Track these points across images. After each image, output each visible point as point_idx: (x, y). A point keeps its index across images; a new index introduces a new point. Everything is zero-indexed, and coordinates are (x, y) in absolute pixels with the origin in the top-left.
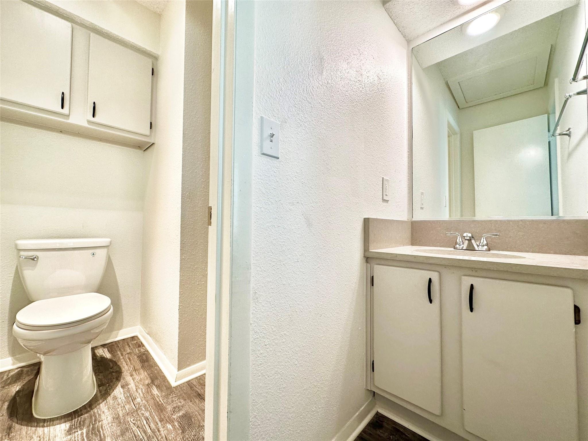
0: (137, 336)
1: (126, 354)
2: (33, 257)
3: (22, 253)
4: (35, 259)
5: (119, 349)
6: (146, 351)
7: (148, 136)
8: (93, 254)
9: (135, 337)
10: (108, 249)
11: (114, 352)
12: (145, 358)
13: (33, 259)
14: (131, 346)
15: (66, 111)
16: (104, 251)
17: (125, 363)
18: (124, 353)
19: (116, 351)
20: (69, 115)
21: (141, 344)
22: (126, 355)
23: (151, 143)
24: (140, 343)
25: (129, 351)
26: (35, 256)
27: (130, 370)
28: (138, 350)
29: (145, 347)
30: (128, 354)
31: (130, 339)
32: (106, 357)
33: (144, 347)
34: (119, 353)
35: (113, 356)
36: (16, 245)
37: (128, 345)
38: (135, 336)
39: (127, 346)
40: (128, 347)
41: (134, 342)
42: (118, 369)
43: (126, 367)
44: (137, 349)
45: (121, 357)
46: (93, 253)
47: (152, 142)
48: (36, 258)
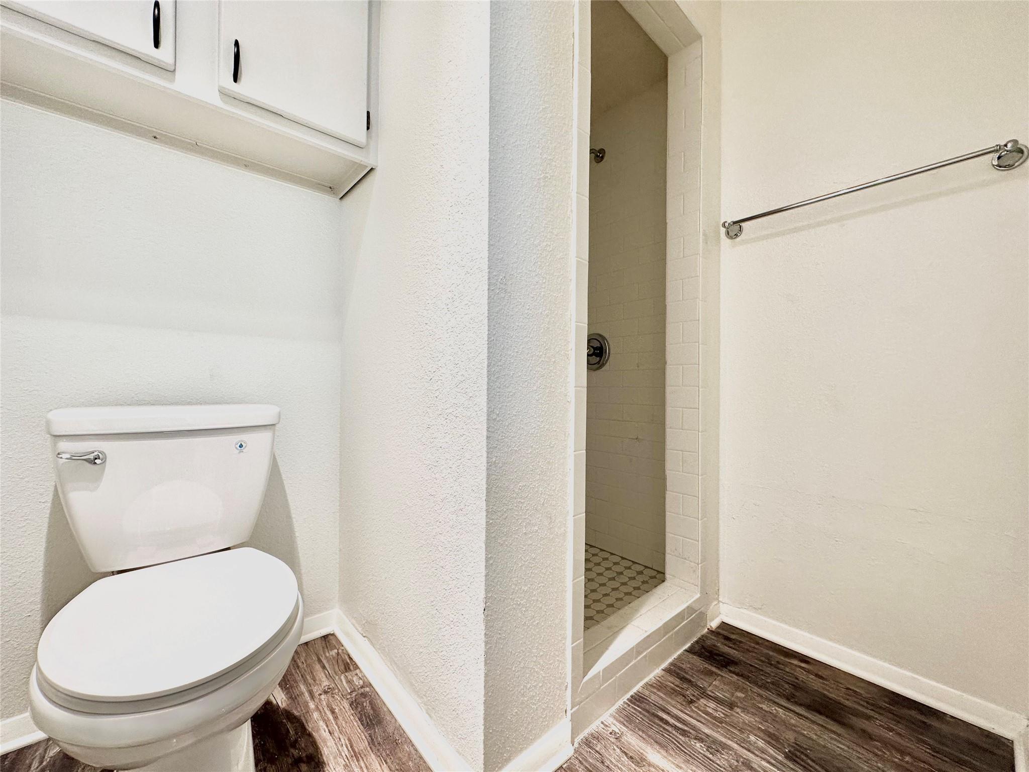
0: (333, 635)
1: (321, 694)
2: (91, 457)
3: (63, 445)
4: (96, 461)
5: (302, 676)
6: (367, 686)
7: (362, 148)
8: (241, 446)
9: (331, 637)
10: (274, 434)
11: (292, 687)
12: (372, 712)
13: (93, 462)
14: (327, 665)
15: (164, 54)
16: (265, 437)
17: (325, 727)
18: (316, 690)
19: (296, 682)
20: (175, 70)
21: (349, 661)
22: (323, 697)
23: (367, 167)
24: (346, 657)
25: (326, 683)
26: (96, 453)
27: (343, 754)
28: (349, 682)
29: (361, 672)
30: (326, 692)
31: (319, 642)
32: (275, 702)
33: (358, 671)
34: (303, 688)
35: (291, 697)
36: (48, 423)
37: (320, 661)
38: (330, 634)
39: (318, 667)
40: (321, 669)
41: (331, 654)
42: (311, 750)
43: (331, 743)
44: (342, 677)
45: (312, 705)
46: (239, 444)
47: (370, 162)
48: (99, 459)
